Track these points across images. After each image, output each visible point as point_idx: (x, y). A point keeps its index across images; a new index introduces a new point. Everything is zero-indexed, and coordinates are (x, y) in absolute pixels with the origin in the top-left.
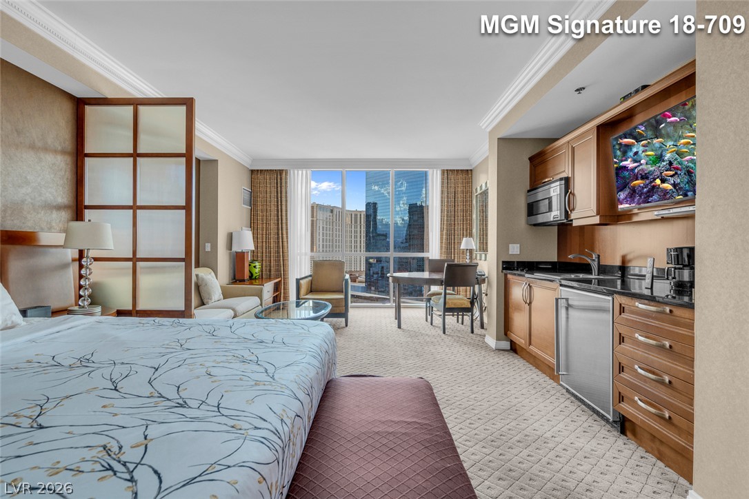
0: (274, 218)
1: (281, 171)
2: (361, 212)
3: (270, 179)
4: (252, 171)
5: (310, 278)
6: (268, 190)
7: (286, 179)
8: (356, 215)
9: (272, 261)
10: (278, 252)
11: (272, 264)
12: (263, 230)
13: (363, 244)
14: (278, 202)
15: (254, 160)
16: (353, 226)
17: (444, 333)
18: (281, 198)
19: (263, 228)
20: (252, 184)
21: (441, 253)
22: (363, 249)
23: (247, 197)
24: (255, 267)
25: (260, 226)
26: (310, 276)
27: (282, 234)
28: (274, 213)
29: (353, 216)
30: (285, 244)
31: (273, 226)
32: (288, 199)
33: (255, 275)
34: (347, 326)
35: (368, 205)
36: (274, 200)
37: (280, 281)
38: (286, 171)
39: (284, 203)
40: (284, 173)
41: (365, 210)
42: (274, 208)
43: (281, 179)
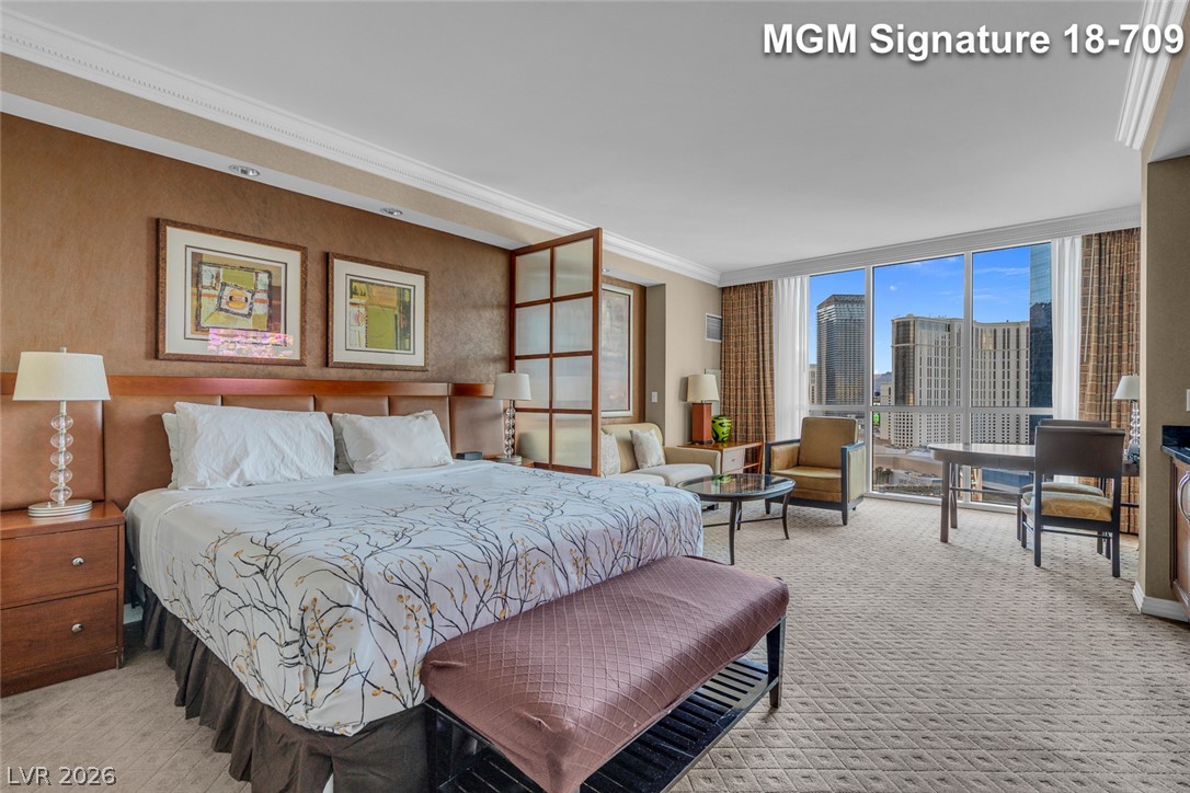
0: (751, 355)
1: (762, 284)
2: (1018, 324)
3: (747, 297)
4: (723, 290)
5: (797, 445)
6: (745, 314)
7: (770, 294)
8: (1006, 333)
9: (750, 417)
10: (759, 404)
11: (750, 421)
12: (737, 373)
13: (1024, 390)
14: (758, 331)
15: (723, 274)
16: (999, 355)
17: (1038, 563)
18: (763, 323)
19: (737, 369)
20: (724, 308)
21: (1082, 409)
22: (1024, 400)
23: (716, 327)
24: (721, 424)
25: (733, 367)
26: (798, 441)
27: (764, 377)
28: (752, 346)
29: (1000, 334)
30: (769, 392)
31: (751, 366)
32: (774, 324)
33: (721, 436)
34: (845, 523)
35: (1033, 310)
36: (752, 327)
37: (760, 447)
38: (770, 283)
39: (766, 331)
40: (767, 287)
41: (1028, 320)
42: (752, 340)
43: (762, 295)
